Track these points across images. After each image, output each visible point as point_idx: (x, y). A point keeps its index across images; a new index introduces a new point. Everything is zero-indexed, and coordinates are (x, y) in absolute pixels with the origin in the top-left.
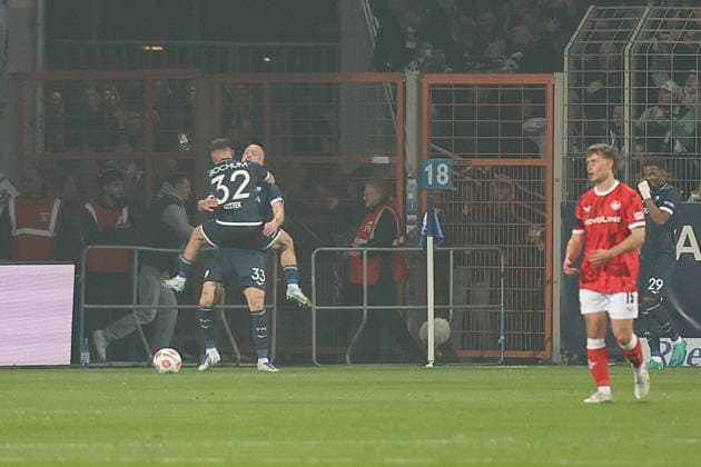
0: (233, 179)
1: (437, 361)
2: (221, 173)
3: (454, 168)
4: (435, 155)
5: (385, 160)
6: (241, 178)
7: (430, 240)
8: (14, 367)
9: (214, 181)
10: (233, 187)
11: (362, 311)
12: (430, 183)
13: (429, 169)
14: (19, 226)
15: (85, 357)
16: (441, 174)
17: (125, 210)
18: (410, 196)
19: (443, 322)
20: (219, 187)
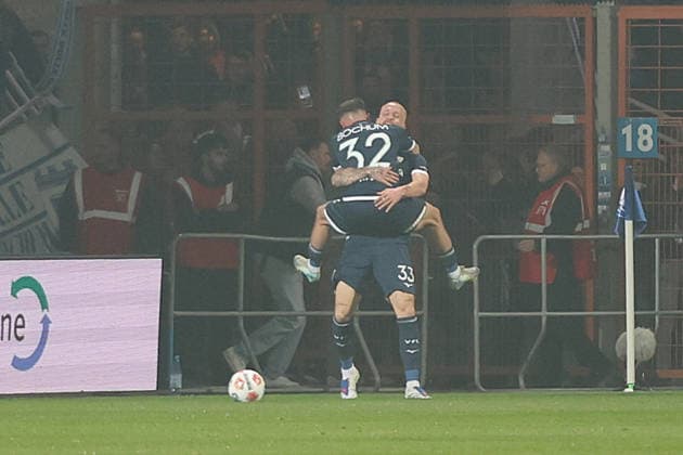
0: (369, 143)
1: (639, 384)
2: (353, 136)
3: (661, 129)
4: (636, 113)
5: (569, 119)
6: (379, 143)
7: (629, 224)
8: (82, 394)
9: (342, 147)
10: (369, 154)
11: (540, 317)
12: (629, 149)
13: (627, 131)
14: (88, 207)
15: (176, 380)
16: (643, 137)
17: (229, 188)
18: (603, 167)
19: (647, 333)
20: (351, 154)
